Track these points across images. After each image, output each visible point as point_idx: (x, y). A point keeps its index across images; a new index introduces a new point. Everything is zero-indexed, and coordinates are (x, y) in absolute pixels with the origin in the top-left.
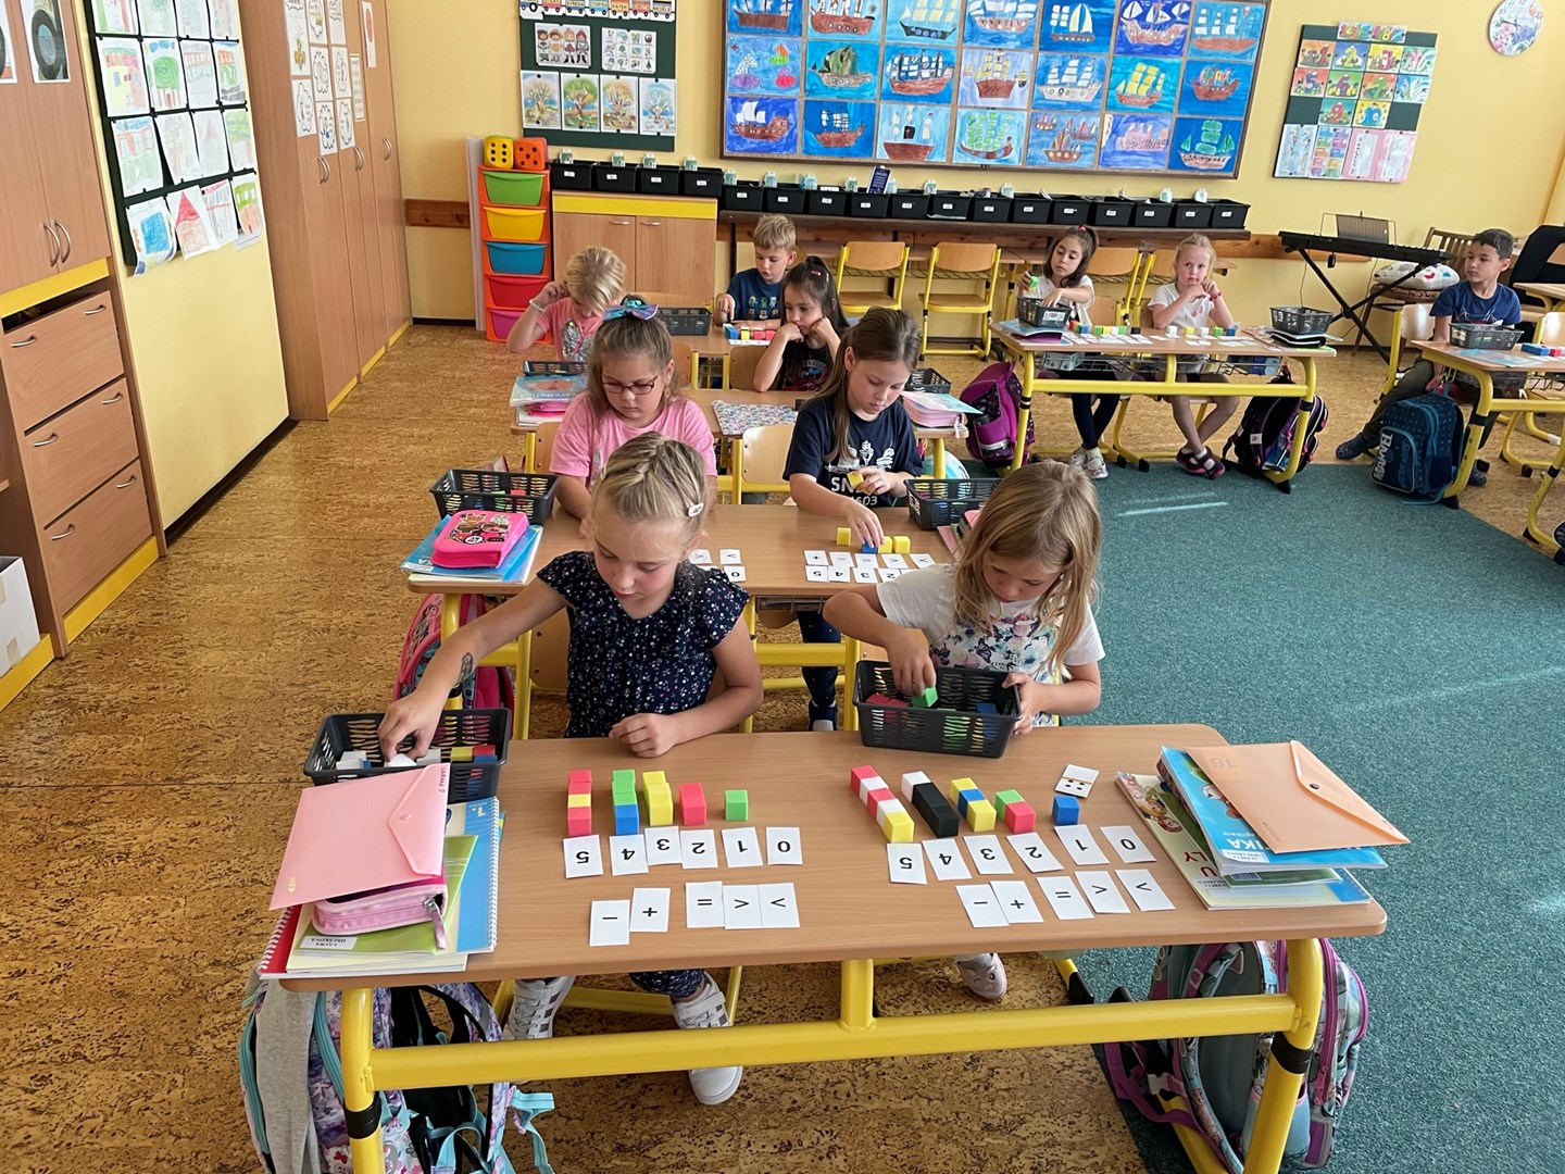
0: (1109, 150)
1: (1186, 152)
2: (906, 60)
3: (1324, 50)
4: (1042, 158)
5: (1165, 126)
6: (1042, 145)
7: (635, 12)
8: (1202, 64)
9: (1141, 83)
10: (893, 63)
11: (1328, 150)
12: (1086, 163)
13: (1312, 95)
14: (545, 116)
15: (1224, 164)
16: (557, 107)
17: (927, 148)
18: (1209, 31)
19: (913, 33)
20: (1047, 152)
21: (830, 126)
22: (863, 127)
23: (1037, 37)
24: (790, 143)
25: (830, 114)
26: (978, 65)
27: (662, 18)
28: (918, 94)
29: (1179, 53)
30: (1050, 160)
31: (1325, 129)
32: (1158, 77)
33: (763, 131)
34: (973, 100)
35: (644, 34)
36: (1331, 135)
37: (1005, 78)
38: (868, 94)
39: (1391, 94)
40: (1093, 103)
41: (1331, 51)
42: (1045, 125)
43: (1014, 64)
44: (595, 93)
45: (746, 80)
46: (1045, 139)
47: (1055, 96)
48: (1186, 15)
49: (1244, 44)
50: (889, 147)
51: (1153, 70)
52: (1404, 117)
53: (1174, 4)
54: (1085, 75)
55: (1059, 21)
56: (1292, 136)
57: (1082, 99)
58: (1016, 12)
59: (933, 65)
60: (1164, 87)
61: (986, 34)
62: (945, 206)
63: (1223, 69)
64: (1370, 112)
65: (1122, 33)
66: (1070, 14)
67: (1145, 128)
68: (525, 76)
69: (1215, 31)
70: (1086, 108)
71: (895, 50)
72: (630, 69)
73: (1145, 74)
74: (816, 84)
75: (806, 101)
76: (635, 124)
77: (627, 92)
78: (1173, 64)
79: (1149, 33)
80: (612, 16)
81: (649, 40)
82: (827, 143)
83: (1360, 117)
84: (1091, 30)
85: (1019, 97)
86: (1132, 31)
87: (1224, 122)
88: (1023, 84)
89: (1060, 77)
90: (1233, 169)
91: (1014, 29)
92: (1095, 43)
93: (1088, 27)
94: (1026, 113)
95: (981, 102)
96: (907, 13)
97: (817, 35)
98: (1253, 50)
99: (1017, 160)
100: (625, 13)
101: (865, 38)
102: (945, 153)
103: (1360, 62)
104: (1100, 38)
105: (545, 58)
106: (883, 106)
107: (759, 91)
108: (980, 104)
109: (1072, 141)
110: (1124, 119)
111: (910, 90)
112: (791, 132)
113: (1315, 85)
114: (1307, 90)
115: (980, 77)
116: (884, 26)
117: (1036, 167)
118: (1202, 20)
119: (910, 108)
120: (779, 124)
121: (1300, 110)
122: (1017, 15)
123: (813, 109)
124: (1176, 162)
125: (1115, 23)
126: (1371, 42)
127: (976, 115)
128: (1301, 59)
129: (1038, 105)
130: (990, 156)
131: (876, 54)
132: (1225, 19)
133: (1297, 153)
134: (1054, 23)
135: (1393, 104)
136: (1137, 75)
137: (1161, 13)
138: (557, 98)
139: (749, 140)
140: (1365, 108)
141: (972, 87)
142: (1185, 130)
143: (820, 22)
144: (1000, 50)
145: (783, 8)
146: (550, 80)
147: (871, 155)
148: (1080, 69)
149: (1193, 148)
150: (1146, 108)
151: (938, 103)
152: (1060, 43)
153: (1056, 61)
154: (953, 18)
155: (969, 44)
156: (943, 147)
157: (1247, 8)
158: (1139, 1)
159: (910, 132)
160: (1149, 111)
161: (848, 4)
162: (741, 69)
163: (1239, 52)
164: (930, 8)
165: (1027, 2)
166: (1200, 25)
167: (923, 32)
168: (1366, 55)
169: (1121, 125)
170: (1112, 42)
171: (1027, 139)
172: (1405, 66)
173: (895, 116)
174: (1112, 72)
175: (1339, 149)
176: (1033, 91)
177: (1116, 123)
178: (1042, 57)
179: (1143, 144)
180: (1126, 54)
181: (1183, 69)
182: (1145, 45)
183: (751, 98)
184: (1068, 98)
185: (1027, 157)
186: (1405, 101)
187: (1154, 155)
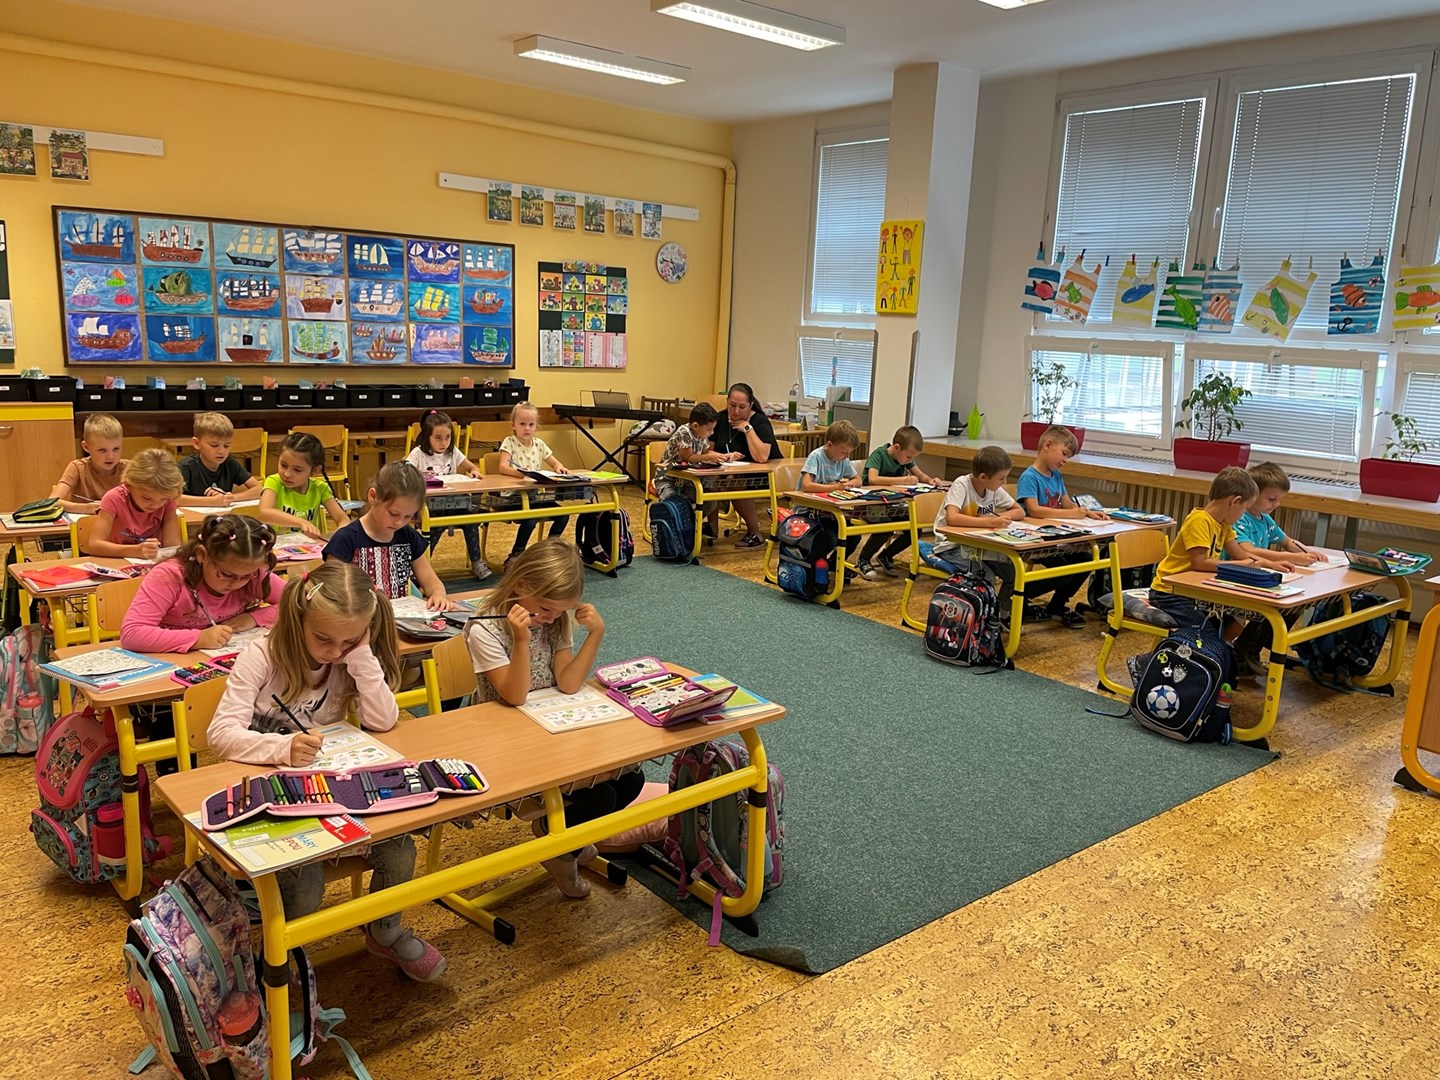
0: (418, 351)
1: (475, 351)
2: (236, 283)
3: (556, 279)
4: (365, 358)
5: (456, 332)
6: (363, 347)
8: (474, 288)
9: (432, 301)
10: (225, 285)
11: (572, 347)
12: (401, 360)
13: (554, 309)
15: (503, 358)
17: (266, 352)
18: (475, 265)
19: (240, 263)
20: (368, 353)
21: (173, 336)
22: (204, 336)
23: (346, 268)
24: (136, 352)
25: (171, 327)
26: (298, 287)
28: (250, 310)
29: (457, 280)
30: (372, 359)
31: (567, 333)
32: (444, 297)
33: (107, 342)
34: (301, 314)
36: (572, 337)
37: (324, 297)
38: (205, 309)
39: (605, 309)
40: (398, 316)
41: (560, 280)
42: (364, 332)
43: (330, 286)
45: (84, 299)
46: (366, 343)
47: (367, 311)
48: (457, 253)
49: (501, 274)
50: (230, 352)
51: (440, 292)
52: (616, 324)
53: (447, 246)
54: (388, 296)
55: (361, 256)
56: (546, 339)
57: (389, 313)
58: (325, 248)
59: (261, 287)
60: (450, 304)
61: (303, 264)
62: (291, 397)
63: (490, 291)
64: (593, 320)
65: (412, 266)
66: (369, 250)
67: (442, 334)
69: (480, 265)
70: (394, 321)
71: (230, 277)
73: (434, 295)
74: (155, 302)
75: (147, 317)
78: (455, 288)
79: (431, 266)
82: (173, 351)
83: (588, 324)
84: (387, 263)
85: (338, 311)
86: (419, 264)
87: (499, 329)
88: (339, 302)
89: (369, 297)
90: (510, 362)
91: (325, 261)
92: (393, 272)
93: (384, 260)
94: (346, 324)
95: (307, 316)
96: (231, 247)
97: (151, 263)
98: (508, 279)
99: (344, 359)
101: (199, 265)
102: (282, 355)
103: (581, 287)
104: (396, 269)
106: (221, 320)
107: (98, 308)
108: (307, 317)
109: (387, 345)
110: (424, 328)
111: (243, 307)
112: (135, 342)
113: (555, 303)
114: (550, 306)
115: (302, 296)
116: (212, 257)
117: (361, 364)
118: (469, 257)
119: (246, 320)
120: (122, 335)
121: (549, 320)
122: (327, 251)
123: (154, 324)
124: (468, 358)
125: (405, 258)
126: (585, 274)
127: (304, 325)
128: (542, 286)
129: (354, 319)
130: (321, 357)
131: (208, 278)
132: (485, 256)
133: (552, 350)
134: (357, 257)
135: (607, 315)
136: (428, 296)
137: (438, 251)
139: (94, 350)
140: (590, 318)
141: (297, 304)
142: (471, 335)
143: (153, 252)
144: (317, 276)
145: (115, 240)
147: (215, 359)
148: (384, 291)
149: (479, 348)
150: (439, 319)
151: (271, 316)
152: (364, 272)
153: (364, 285)
154: (271, 252)
155: (289, 271)
156: (280, 351)
157: (499, 250)
158: (420, 243)
159: (248, 340)
160: (442, 322)
161: (177, 238)
162: (79, 290)
163: (500, 280)
164: (251, 243)
165: (333, 241)
166: (468, 261)
167: (248, 261)
168: (584, 283)
169: (423, 332)
170: (406, 272)
171: (350, 344)
172: (610, 290)
173: (233, 327)
174: (409, 293)
175: (579, 346)
176: (348, 307)
177: (419, 331)
178: (352, 282)
179: (443, 344)
180: (417, 280)
181: (461, 291)
182: (430, 275)
183: (92, 315)
184: (378, 312)
185: (352, 358)
186: (614, 313)
187: (452, 353)
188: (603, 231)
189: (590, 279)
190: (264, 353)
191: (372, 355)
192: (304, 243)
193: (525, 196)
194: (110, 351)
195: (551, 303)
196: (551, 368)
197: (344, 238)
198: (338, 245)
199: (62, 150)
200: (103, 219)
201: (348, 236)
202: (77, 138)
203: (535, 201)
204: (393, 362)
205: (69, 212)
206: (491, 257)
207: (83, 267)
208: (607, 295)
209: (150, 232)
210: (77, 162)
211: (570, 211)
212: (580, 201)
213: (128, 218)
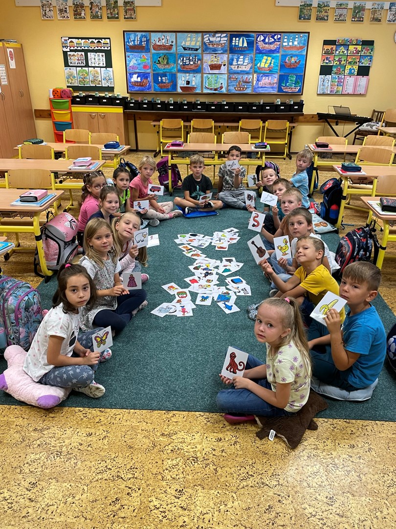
0: (257, 87)
1: (284, 86)
2: (185, 59)
3: (332, 49)
4: (233, 90)
5: (275, 77)
6: (233, 85)
7: (98, 47)
8: (286, 55)
9: (266, 63)
10: (180, 60)
11: (336, 84)
12: (249, 91)
13: (329, 64)
14: (73, 82)
15: (297, 90)
16: (76, 78)
18: (288, 44)
19: (186, 50)
20: (235, 88)
21: (162, 82)
22: (172, 81)
23: (228, 49)
24: (150, 88)
25: (161, 78)
26: (209, 59)
27: (106, 48)
28: (189, 70)
29: (278, 52)
31: (334, 76)
32: (271, 61)
33: (140, 84)
34: (208, 71)
35: (101, 54)
36: (337, 78)
37: (218, 63)
38: (173, 70)
39: (358, 63)
40: (249, 71)
41: (334, 49)
42: (234, 78)
43: (221, 58)
44: (88, 74)
45: (133, 67)
46: (234, 83)
47: (236, 69)
48: (280, 38)
49: (301, 48)
50: (181, 87)
51: (269, 58)
52: (364, 71)
53: (275, 35)
54: (246, 61)
55: (235, 43)
56: (322, 80)
57: (245, 69)
58: (220, 41)
59: (194, 60)
60: (274, 64)
61: (211, 49)
62: (198, 107)
63: (294, 57)
64: (350, 69)
65: (257, 46)
66: (239, 40)
67: (268, 78)
68: (66, 69)
69: (291, 44)
70: (247, 73)
71: (182, 56)
72: (97, 66)
73: (267, 60)
74: (156, 68)
75: (153, 74)
76: (101, 83)
77: (97, 73)
78: (277, 56)
79: (267, 46)
80: (90, 49)
81: (103, 56)
82: (161, 87)
83: (347, 72)
84: (246, 46)
85: (224, 69)
86: (261, 45)
87: (296, 76)
88: (224, 65)
89: (237, 62)
90: (301, 92)
91: (220, 47)
92: (248, 50)
93: (245, 45)
94: (227, 75)
95: (211, 72)
96: (184, 43)
97: (155, 52)
98: (304, 50)
99: (225, 91)
100: (95, 48)
101: (172, 51)
103: (346, 52)
104: (250, 48)
105: (71, 63)
106: (179, 75)
107: (137, 71)
109: (243, 84)
111: (187, 69)
112: (149, 84)
113: (330, 61)
114: (326, 63)
115: (209, 63)
116: (176, 48)
117: (232, 93)
118: (285, 40)
119: (188, 74)
120: (145, 81)
121: (325, 70)
122: (221, 42)
123: (156, 76)
124: (280, 90)
125: (255, 43)
126: (349, 45)
127: (209, 76)
128: (324, 52)
129: (230, 73)
130: (216, 90)
131: (175, 57)
132: (294, 39)
133: (325, 85)
134: (233, 44)
135: (359, 66)
136: (264, 61)
137: (271, 38)
138: (76, 76)
139: (136, 87)
141: (207, 67)
142: (282, 79)
143: (156, 47)
144: (216, 54)
145: (143, 43)
146: (73, 70)
147: (176, 91)
148: (244, 59)
149: (286, 85)
150: (268, 72)
151: (197, 73)
152: (236, 50)
153: (235, 57)
154: (199, 44)
155: (205, 52)
156: (200, 88)
157: (301, 35)
158: (262, 35)
159: (188, 83)
160: (269, 73)
161: (164, 41)
162: (131, 64)
163: (300, 51)
164: (191, 41)
165: (224, 37)
166: (285, 42)
167: (189, 49)
168: (348, 50)
169: (260, 78)
170: (254, 50)
171: (228, 84)
172: (363, 53)
173: (183, 78)
174: (255, 60)
175: (340, 83)
176: (228, 67)
177: (258, 77)
178: (230, 56)
179: (268, 84)
180: (259, 53)
181: (280, 58)
182: (266, 50)
183: (135, 73)
184: (240, 69)
185: (228, 90)
186: (363, 65)
187: (272, 88)
188: (363, 21)
189: (351, 48)
190: (194, 88)
191: (236, 89)
192: (212, 39)
193: (319, 6)
194: (141, 88)
195: (327, 61)
196: (323, 94)
197: (229, 35)
198: (226, 39)
199: (127, 8)
200: (139, 34)
201: (230, 34)
202: (132, 2)
203: (325, 8)
204: (245, 92)
205: (128, 33)
206: (297, 39)
207: (132, 54)
208: (360, 56)
209: (155, 38)
210: (132, 12)
211: (344, 12)
212: (351, 5)
213: (148, 33)
